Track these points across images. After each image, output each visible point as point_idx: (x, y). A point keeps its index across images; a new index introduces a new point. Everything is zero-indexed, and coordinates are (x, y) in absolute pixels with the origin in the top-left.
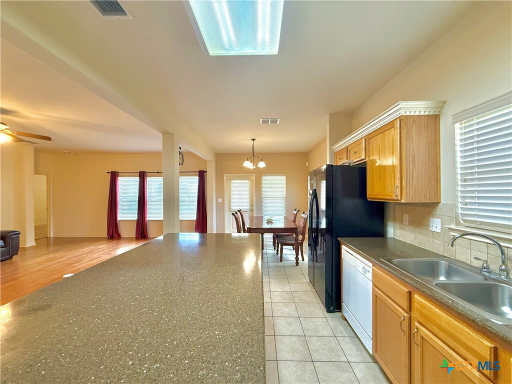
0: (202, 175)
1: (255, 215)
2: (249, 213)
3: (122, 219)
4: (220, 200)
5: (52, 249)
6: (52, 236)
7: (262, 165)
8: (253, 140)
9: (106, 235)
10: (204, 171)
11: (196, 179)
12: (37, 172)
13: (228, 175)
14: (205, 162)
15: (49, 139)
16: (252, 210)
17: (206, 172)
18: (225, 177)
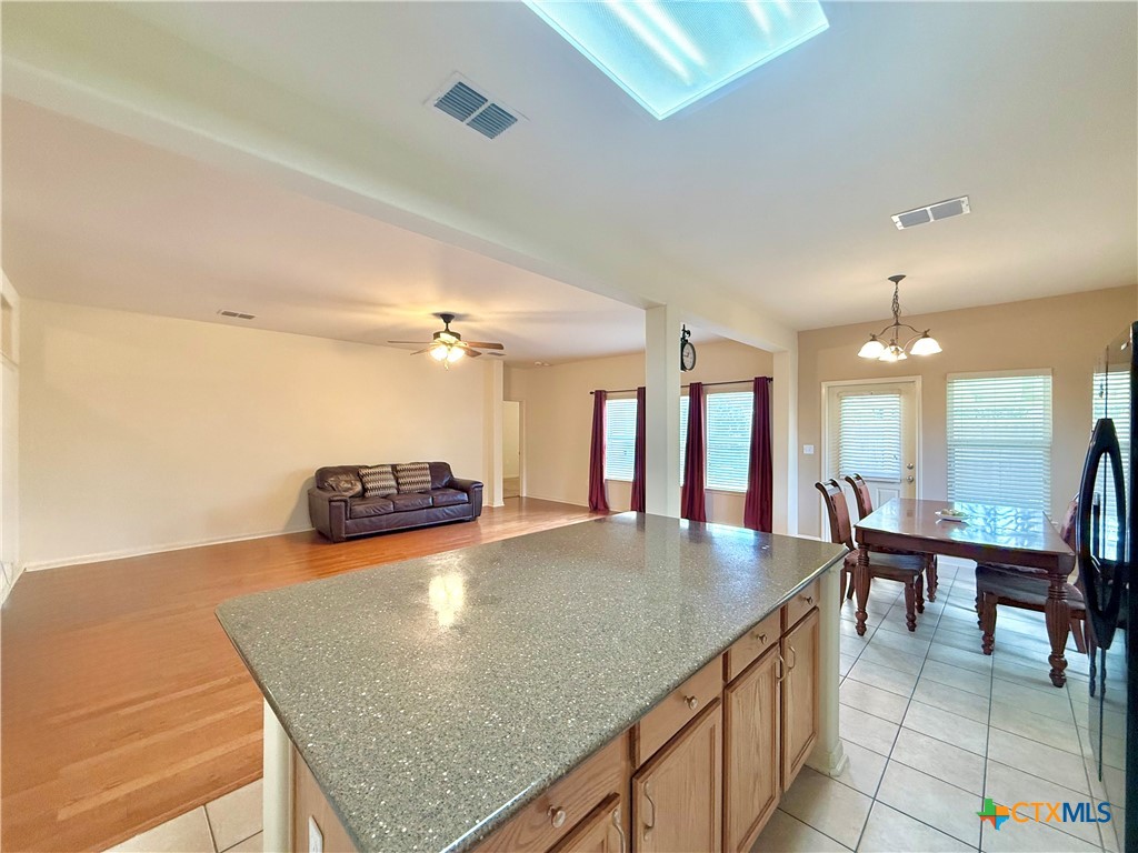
0: (762, 388)
1: (920, 496)
2: (900, 487)
3: (613, 477)
4: (809, 449)
5: (524, 514)
6: (524, 495)
7: (926, 348)
8: (896, 279)
9: (586, 504)
10: (767, 379)
11: (747, 399)
12: (507, 398)
13: (831, 383)
14: (768, 356)
15: (500, 347)
16: (912, 481)
17: (772, 379)
18: (823, 391)
